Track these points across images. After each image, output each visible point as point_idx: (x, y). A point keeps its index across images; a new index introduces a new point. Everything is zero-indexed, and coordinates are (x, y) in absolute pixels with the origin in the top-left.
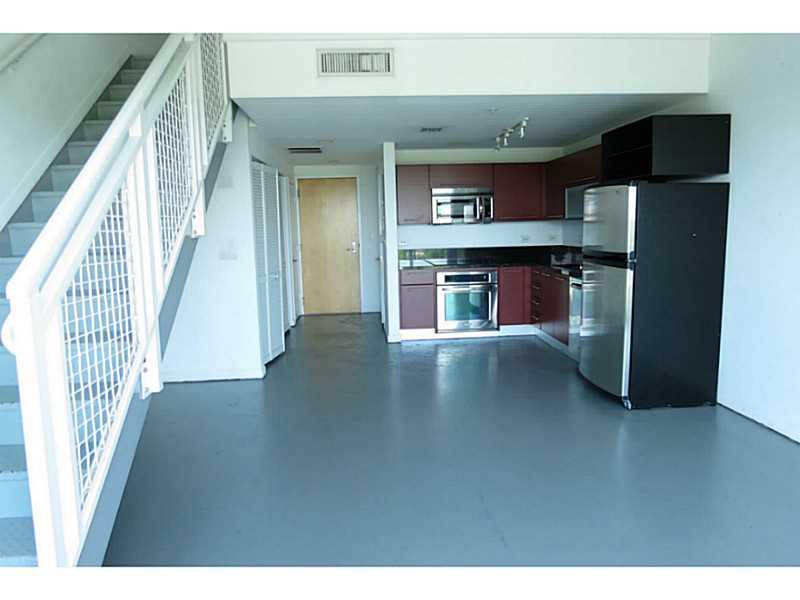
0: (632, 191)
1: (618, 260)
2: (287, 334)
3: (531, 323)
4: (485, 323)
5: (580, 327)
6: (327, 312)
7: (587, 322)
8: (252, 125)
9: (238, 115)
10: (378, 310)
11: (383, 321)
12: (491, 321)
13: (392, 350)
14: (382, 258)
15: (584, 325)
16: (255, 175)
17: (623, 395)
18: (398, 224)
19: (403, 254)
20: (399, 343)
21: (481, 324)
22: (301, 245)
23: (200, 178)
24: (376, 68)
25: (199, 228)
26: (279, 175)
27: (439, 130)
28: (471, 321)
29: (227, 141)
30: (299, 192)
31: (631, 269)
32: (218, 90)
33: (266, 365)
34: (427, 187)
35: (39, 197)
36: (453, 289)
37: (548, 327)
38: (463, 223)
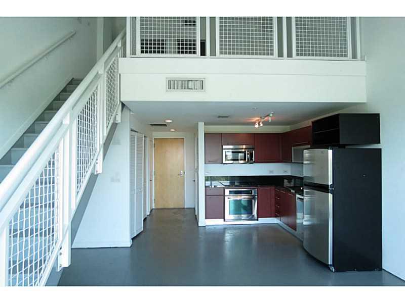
0: (330, 152)
1: (324, 188)
2: (145, 220)
3: (275, 217)
4: (251, 216)
5: (303, 219)
6: (166, 207)
7: (307, 217)
8: (131, 113)
9: (124, 109)
10: (193, 207)
11: (196, 214)
12: (253, 216)
13: (201, 230)
14: (196, 180)
15: (305, 219)
16: (132, 138)
17: (329, 264)
18: (205, 163)
19: (207, 179)
20: (205, 226)
21: (248, 217)
22: (155, 172)
23: (101, 143)
24: (196, 88)
25: (99, 169)
26: (145, 137)
27: (227, 117)
28: (242, 215)
29: (118, 122)
30: (154, 144)
31: (331, 193)
32: (114, 97)
33: (132, 239)
34: (220, 144)
35: (16, 151)
36: (233, 198)
37: (284, 219)
38: (239, 163)
